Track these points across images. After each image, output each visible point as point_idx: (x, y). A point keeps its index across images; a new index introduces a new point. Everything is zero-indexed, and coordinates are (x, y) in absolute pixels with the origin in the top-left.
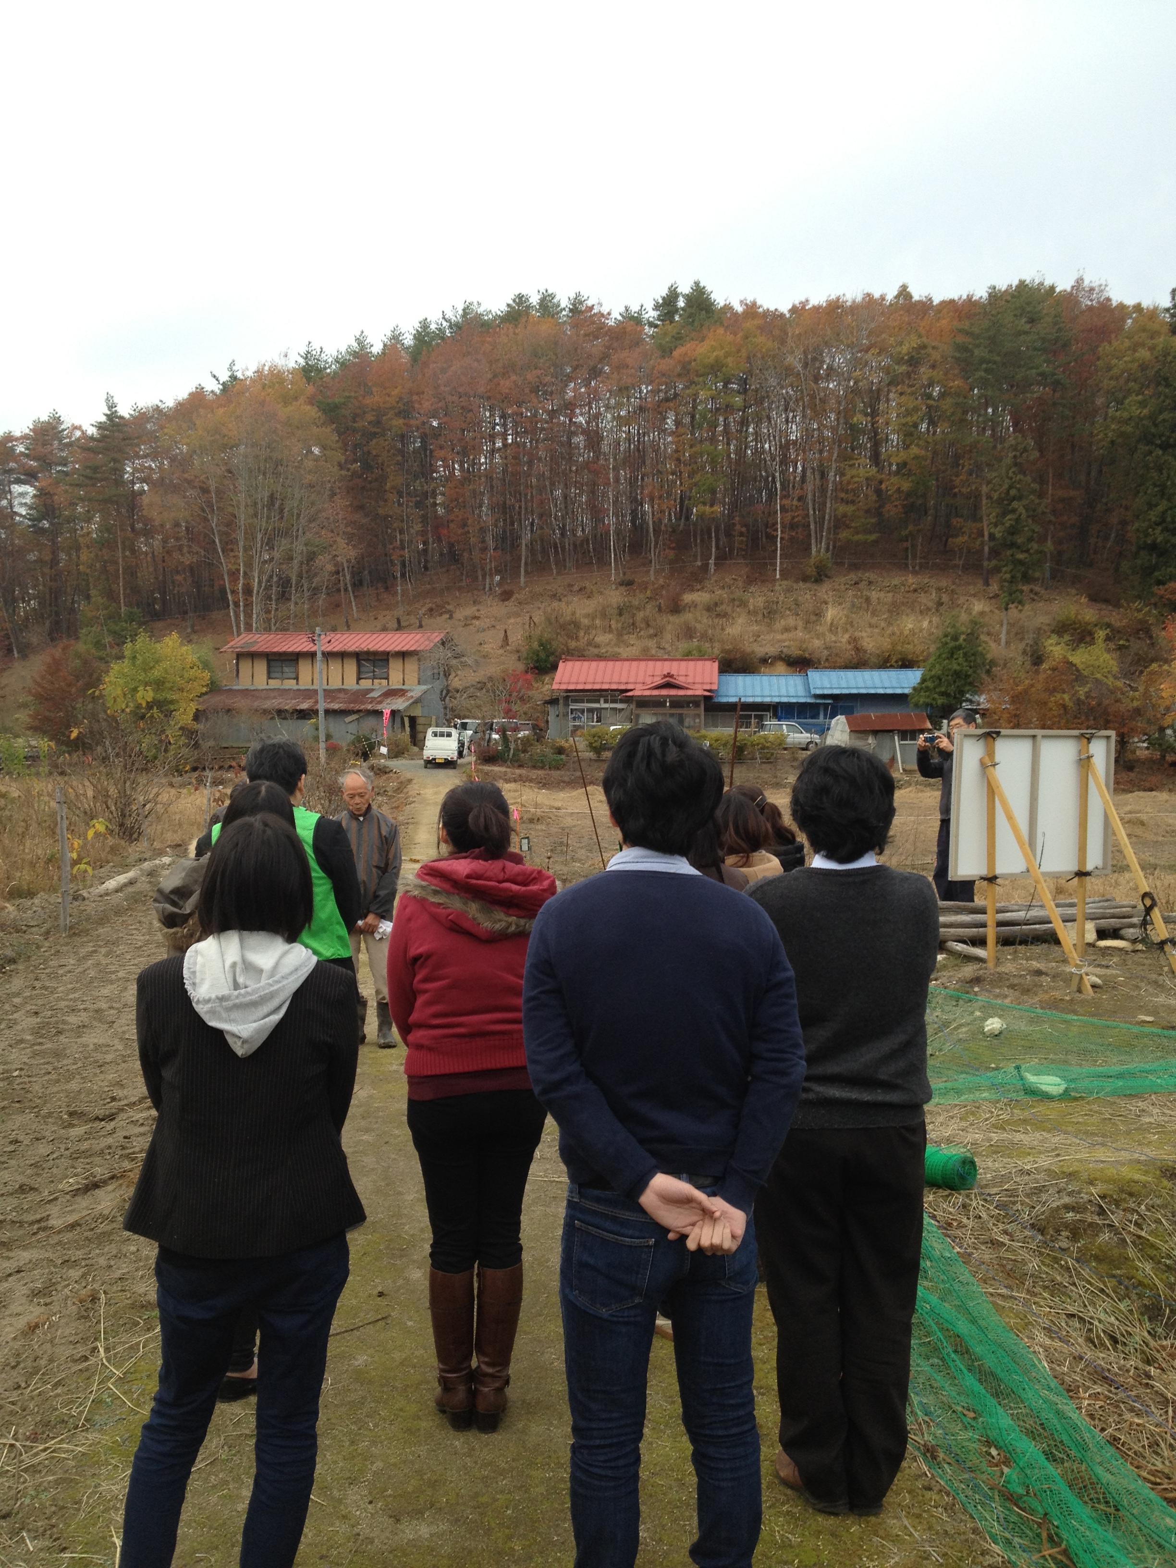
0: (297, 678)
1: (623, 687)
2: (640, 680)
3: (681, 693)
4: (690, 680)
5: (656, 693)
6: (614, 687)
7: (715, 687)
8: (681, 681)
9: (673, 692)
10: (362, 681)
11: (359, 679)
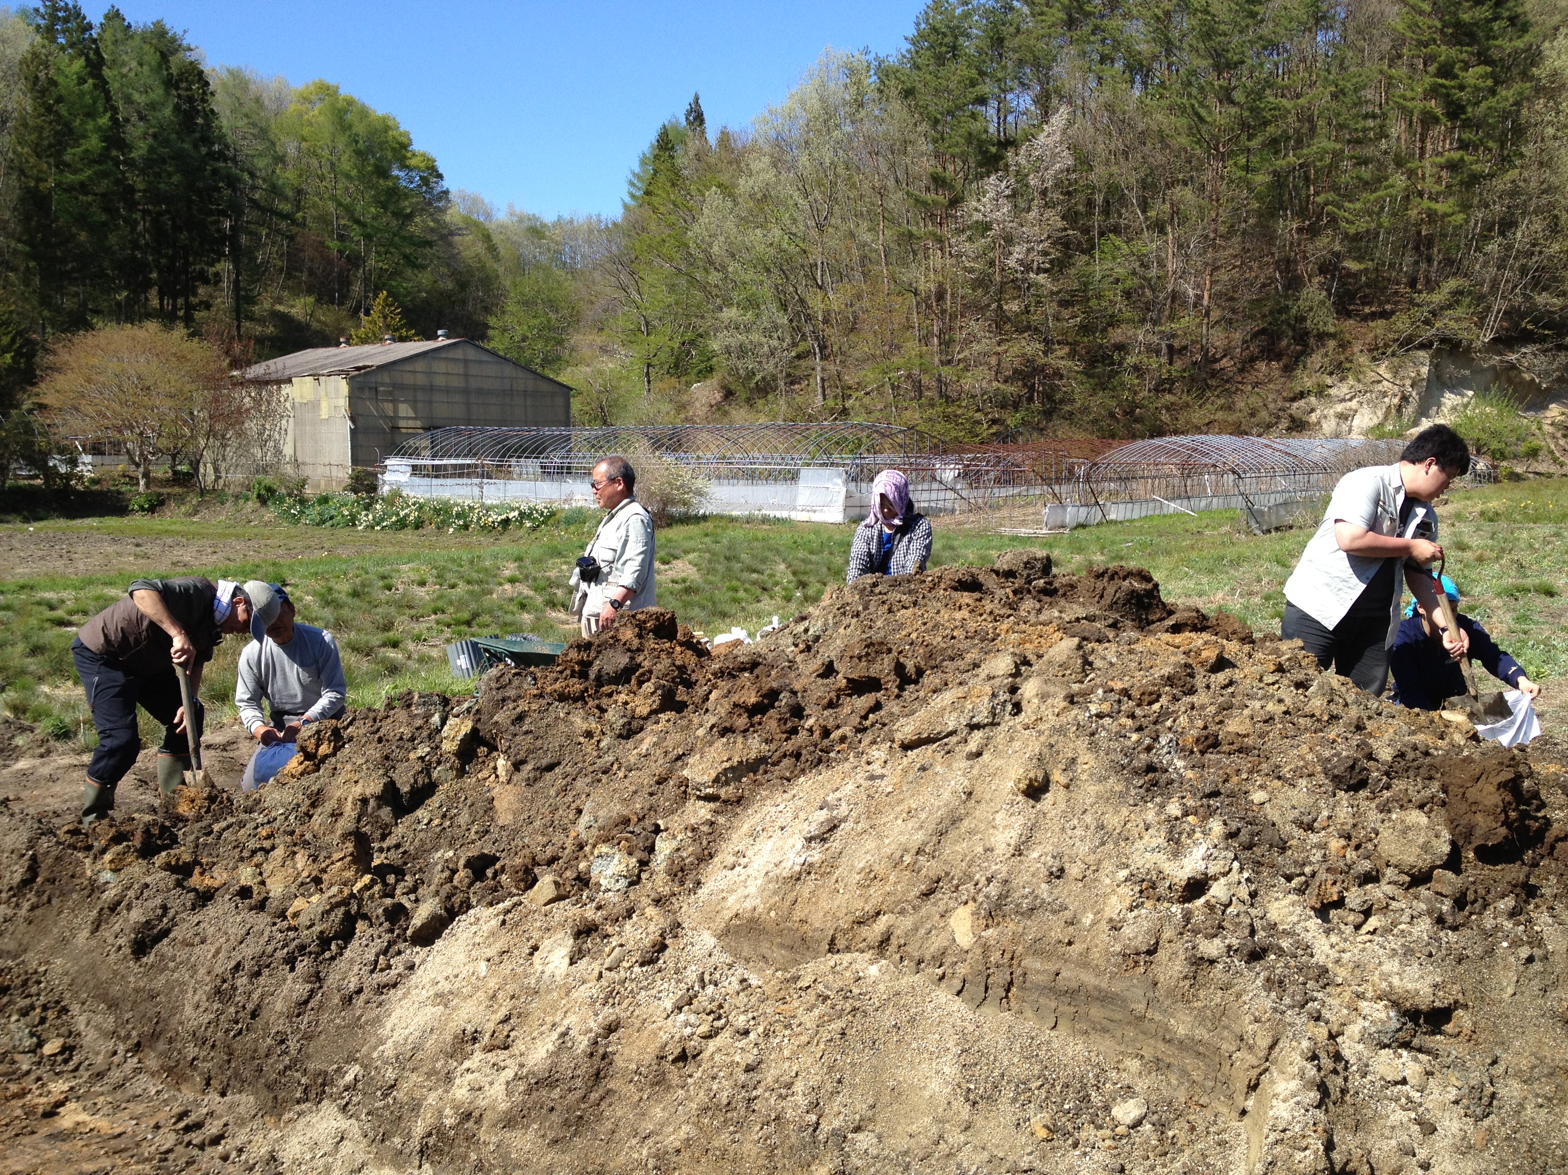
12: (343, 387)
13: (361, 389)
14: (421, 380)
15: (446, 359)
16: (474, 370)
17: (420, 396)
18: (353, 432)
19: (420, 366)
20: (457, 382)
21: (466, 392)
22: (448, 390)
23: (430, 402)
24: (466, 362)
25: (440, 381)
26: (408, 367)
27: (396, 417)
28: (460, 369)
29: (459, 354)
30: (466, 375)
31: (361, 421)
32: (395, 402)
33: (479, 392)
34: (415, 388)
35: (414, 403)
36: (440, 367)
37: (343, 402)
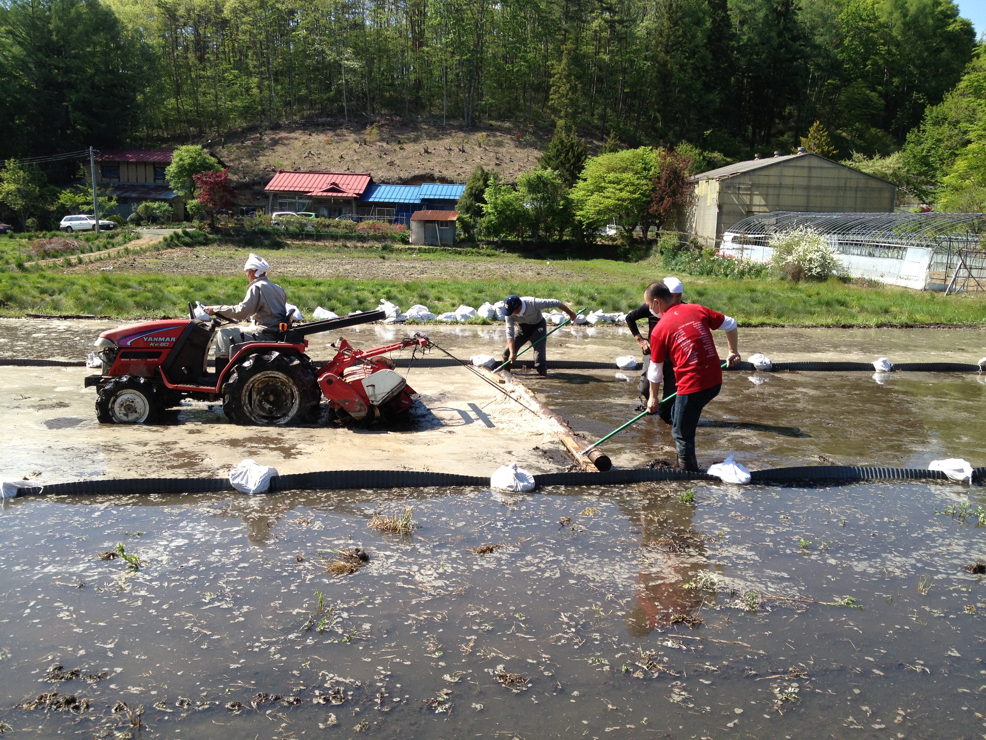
0: (119, 178)
1: (307, 190)
2: (319, 186)
3: (340, 194)
4: (349, 187)
5: (325, 194)
6: (302, 190)
7: (361, 192)
8: (343, 187)
9: (335, 194)
10: (157, 181)
11: (155, 179)
12: (715, 186)
13: (728, 187)
14: (773, 180)
15: (796, 166)
16: (815, 173)
17: (771, 191)
18: (720, 215)
19: (774, 171)
20: (802, 182)
21: (808, 188)
22: (793, 188)
23: (779, 195)
24: (810, 168)
25: (788, 181)
27: (751, 205)
28: (805, 173)
29: (805, 163)
30: (809, 177)
31: (725, 208)
32: (751, 195)
33: (819, 188)
34: (768, 186)
35: (766, 196)
36: (789, 172)
37: (715, 196)
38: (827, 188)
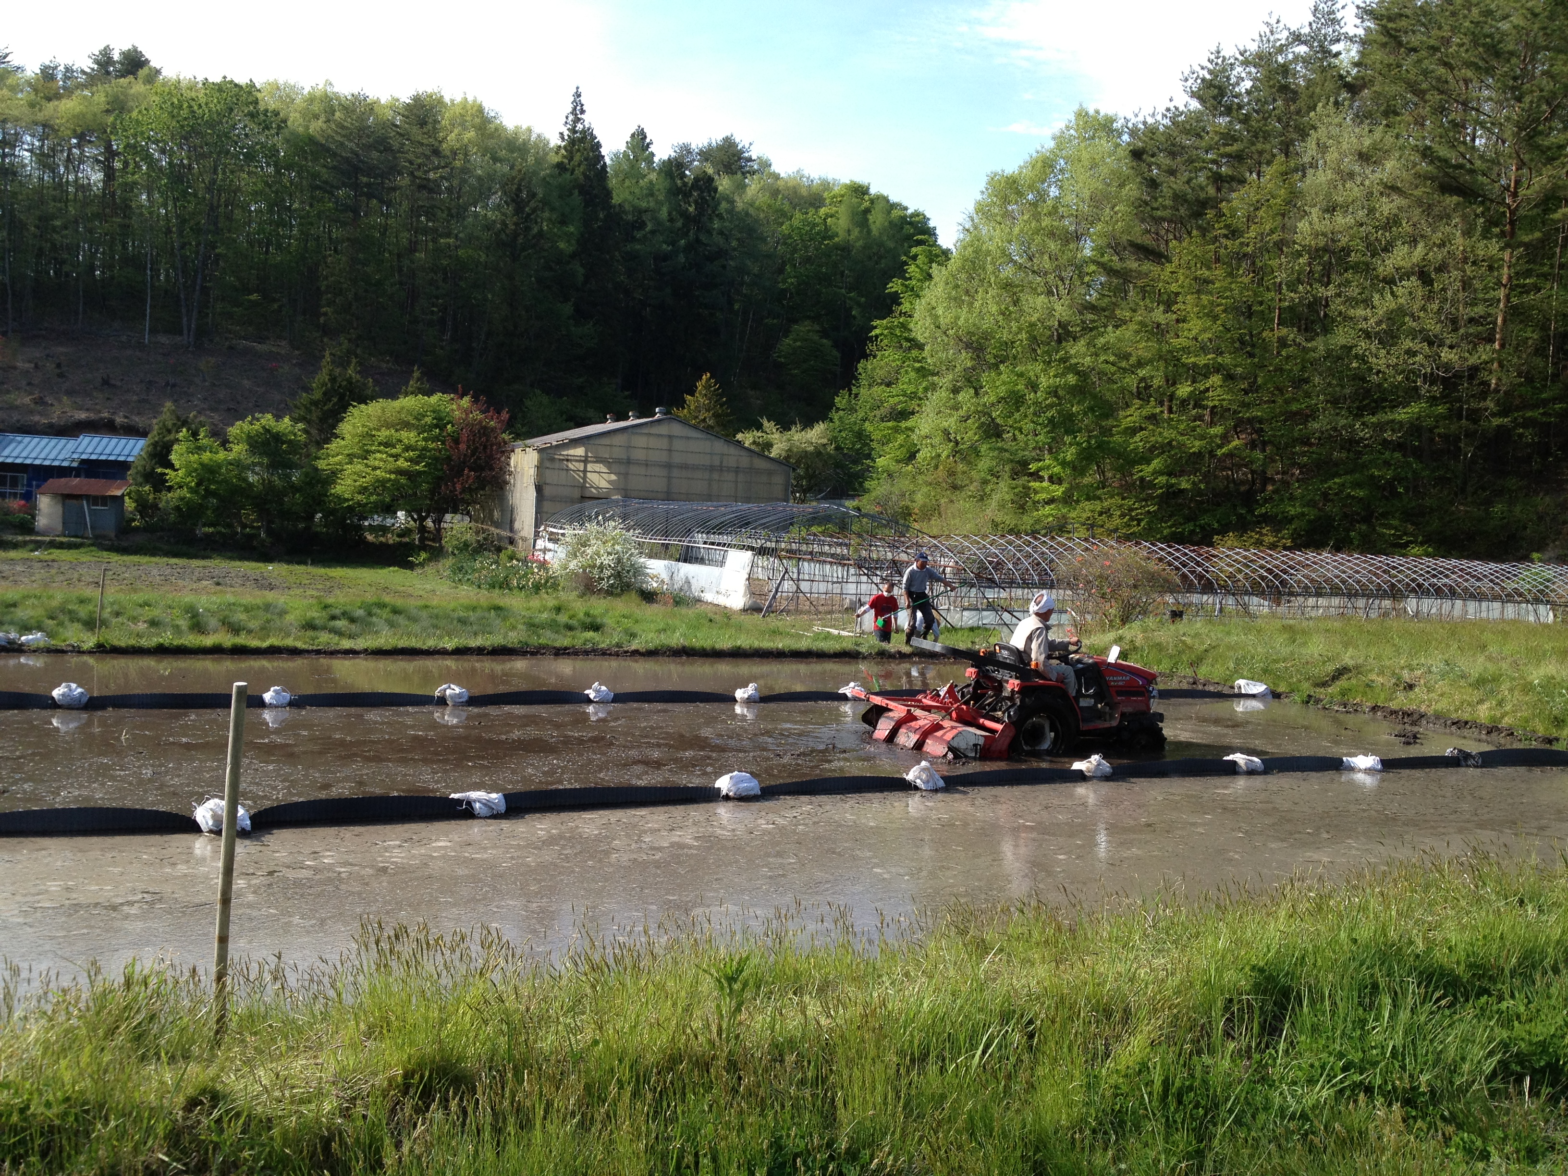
12: (533, 457)
13: (551, 460)
14: (619, 453)
15: (650, 434)
16: (678, 445)
18: (539, 500)
19: (619, 440)
20: (663, 457)
21: (669, 466)
22: (647, 465)
23: (626, 474)
24: (671, 437)
25: (639, 455)
26: (606, 441)
27: (586, 487)
28: (664, 444)
29: (663, 429)
30: (670, 451)
31: (547, 491)
33: (684, 467)
36: (640, 441)
37: (533, 470)
38: (695, 468)
